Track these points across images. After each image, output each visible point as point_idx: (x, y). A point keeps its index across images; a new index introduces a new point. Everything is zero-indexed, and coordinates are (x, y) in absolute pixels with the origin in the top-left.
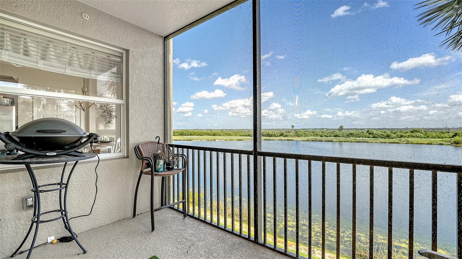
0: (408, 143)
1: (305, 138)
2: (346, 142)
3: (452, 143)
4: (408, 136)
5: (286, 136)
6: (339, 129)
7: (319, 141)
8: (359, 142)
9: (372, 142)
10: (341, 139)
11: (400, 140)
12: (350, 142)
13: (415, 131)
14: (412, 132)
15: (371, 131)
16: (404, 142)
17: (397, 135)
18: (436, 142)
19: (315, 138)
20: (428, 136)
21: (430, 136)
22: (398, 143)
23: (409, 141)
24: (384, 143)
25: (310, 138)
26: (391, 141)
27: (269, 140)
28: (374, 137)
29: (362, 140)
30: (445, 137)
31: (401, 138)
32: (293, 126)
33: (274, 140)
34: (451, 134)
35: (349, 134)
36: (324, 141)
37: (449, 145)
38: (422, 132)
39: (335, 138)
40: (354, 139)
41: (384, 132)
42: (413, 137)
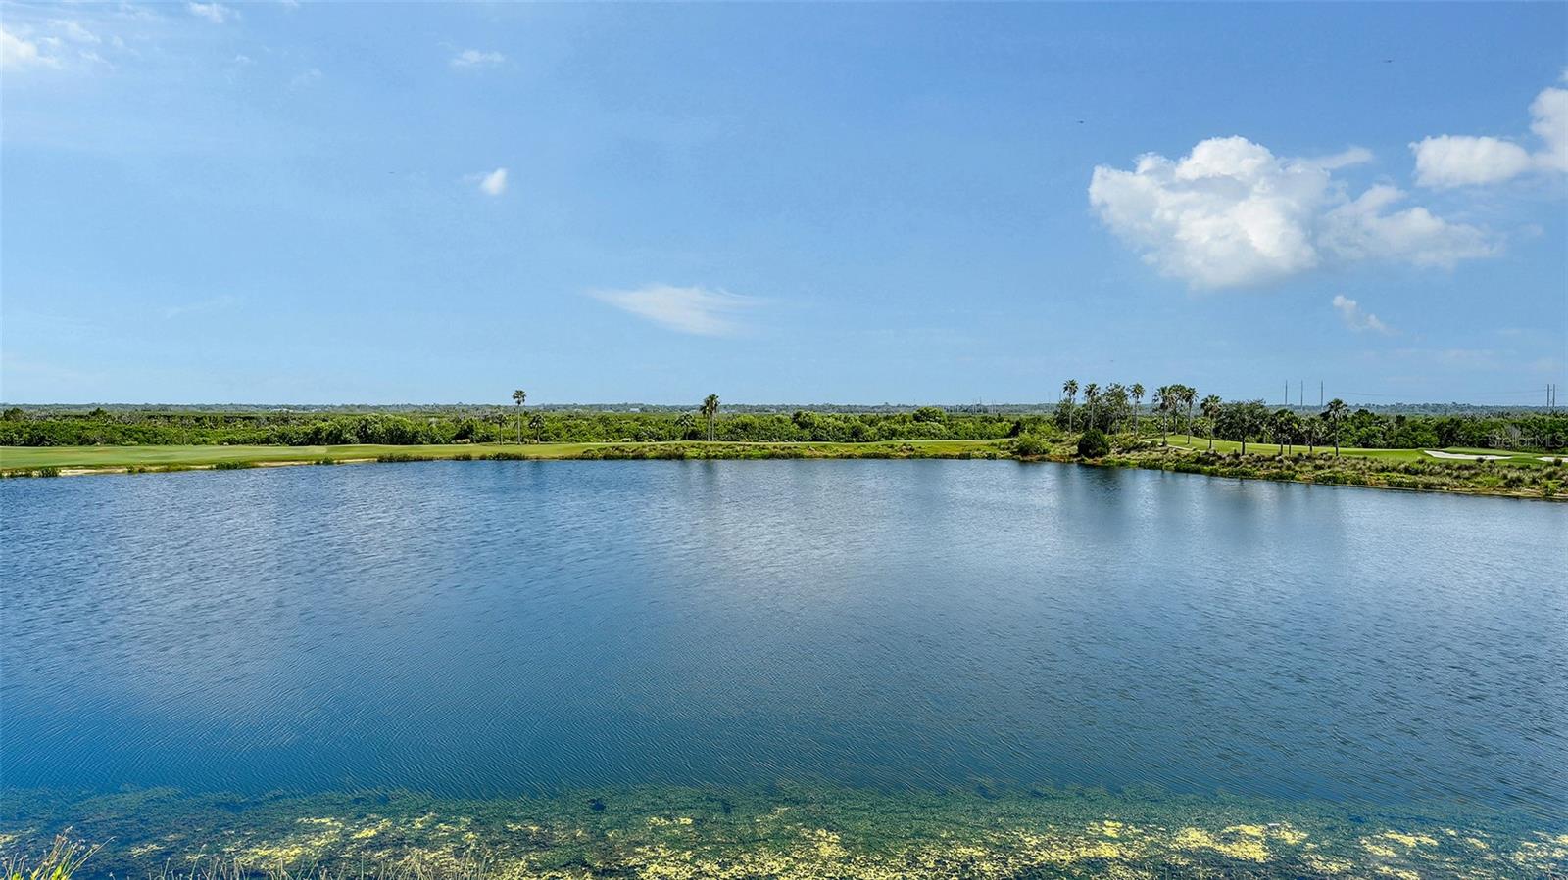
0: (914, 456)
1: (571, 445)
2: (729, 457)
3: (1014, 453)
4: (909, 432)
5: (487, 439)
6: (703, 409)
7: (634, 458)
8: (772, 456)
9: (811, 457)
10: (713, 445)
11: (892, 447)
12: (745, 457)
13: (924, 414)
14: (917, 418)
15: (807, 415)
16: (902, 454)
17: (879, 429)
18: (978, 450)
19: (613, 444)
20: (956, 433)
21: (962, 432)
22: (887, 457)
23: (913, 450)
24: (849, 457)
25: (595, 445)
26: (865, 451)
27: (404, 460)
28: (815, 439)
29: (783, 450)
30: (996, 436)
31: (891, 439)
32: (519, 395)
33: (431, 459)
34: (1009, 427)
35: (737, 426)
36: (653, 458)
37: (1008, 458)
38: (942, 419)
39: (692, 442)
40: (756, 446)
41: (845, 418)
42: (921, 435)
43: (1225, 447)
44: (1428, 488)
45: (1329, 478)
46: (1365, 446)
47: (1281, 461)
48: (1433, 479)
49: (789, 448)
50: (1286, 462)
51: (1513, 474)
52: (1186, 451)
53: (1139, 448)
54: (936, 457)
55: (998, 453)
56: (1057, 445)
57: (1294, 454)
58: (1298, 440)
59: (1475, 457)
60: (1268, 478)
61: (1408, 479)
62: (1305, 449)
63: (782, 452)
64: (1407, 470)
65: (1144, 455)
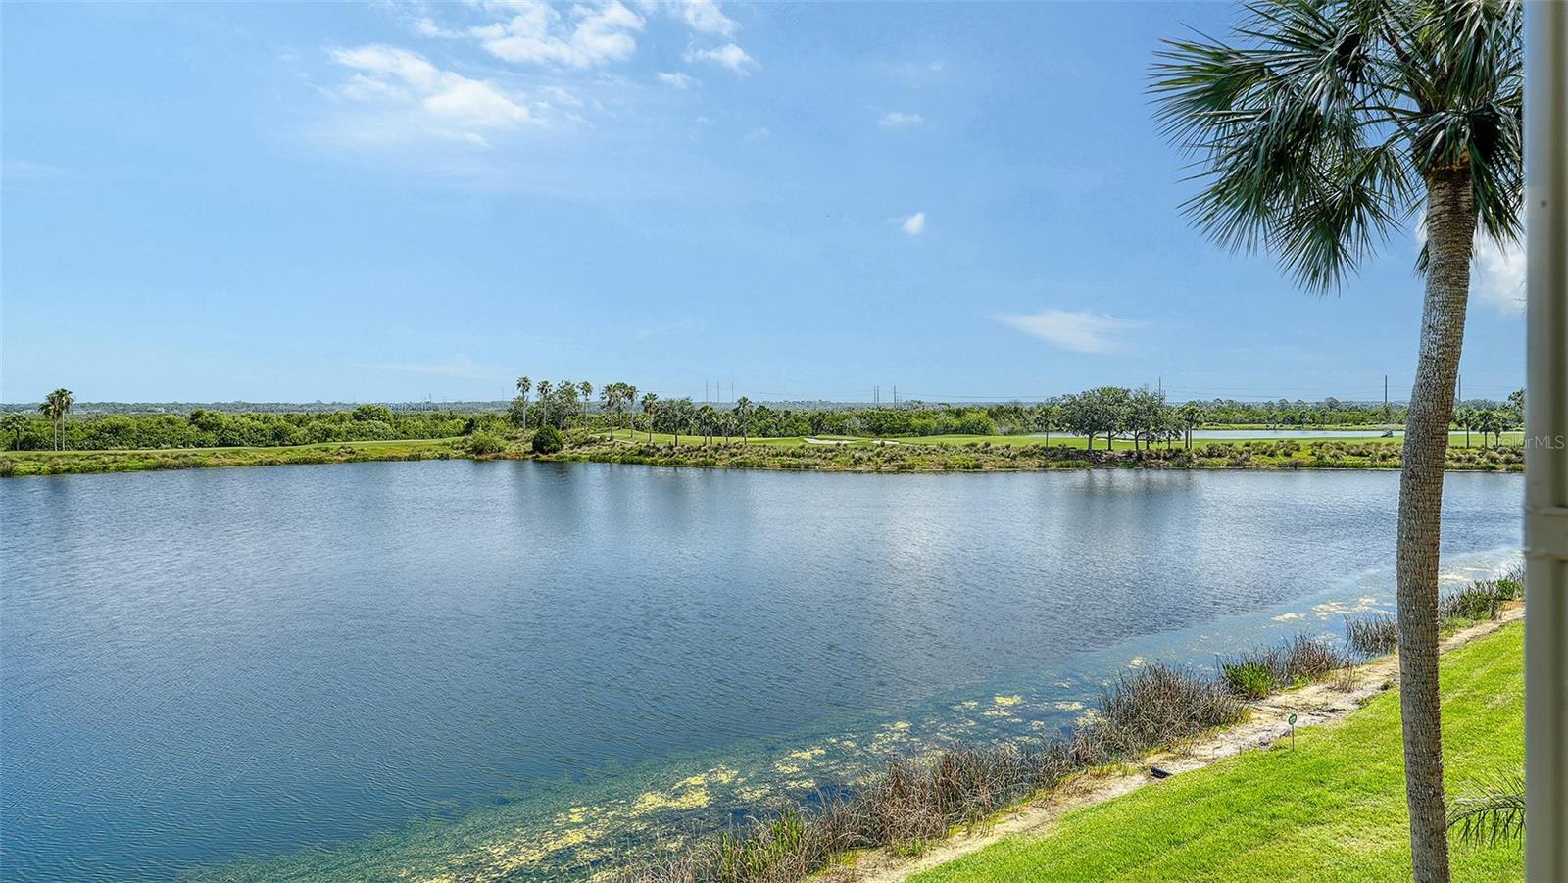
0: (355, 459)
2: (91, 471)
3: (468, 452)
4: (349, 433)
6: (44, 407)
8: (160, 467)
9: (218, 465)
10: (62, 457)
11: (326, 450)
12: (118, 470)
13: (366, 413)
14: (356, 417)
15: (211, 415)
16: (339, 457)
17: (310, 430)
18: (429, 451)
20: (404, 433)
21: (411, 431)
22: (321, 461)
23: (354, 453)
24: (271, 463)
26: (294, 456)
28: (224, 443)
29: (176, 458)
30: (448, 434)
31: (325, 441)
34: (462, 425)
35: (103, 430)
37: (463, 457)
38: (387, 418)
39: (27, 453)
40: (134, 455)
41: (265, 418)
42: (362, 435)
43: (662, 440)
44: (807, 467)
45: (741, 463)
46: (765, 436)
47: (705, 451)
48: (810, 461)
49: (185, 456)
50: (710, 452)
51: (857, 455)
52: (630, 444)
53: (589, 442)
54: (381, 459)
55: (452, 453)
56: (513, 442)
57: (715, 445)
58: (718, 432)
59: (835, 442)
60: (696, 465)
61: (794, 461)
62: (722, 440)
63: (174, 461)
64: (793, 454)
65: (594, 449)
